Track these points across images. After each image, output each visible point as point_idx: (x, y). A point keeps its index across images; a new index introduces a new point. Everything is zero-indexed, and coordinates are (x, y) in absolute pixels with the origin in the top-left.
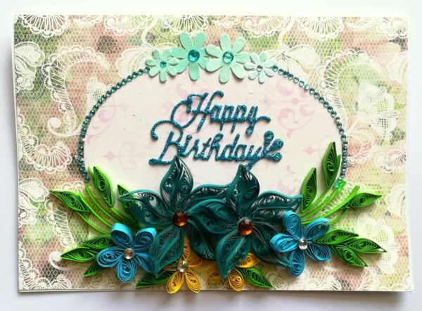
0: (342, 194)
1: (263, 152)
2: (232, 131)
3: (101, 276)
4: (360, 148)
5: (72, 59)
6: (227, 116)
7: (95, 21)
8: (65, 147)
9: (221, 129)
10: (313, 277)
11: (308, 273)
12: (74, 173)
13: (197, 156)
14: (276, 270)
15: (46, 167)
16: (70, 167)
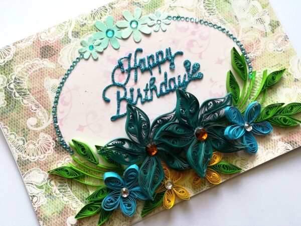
0: (257, 81)
1: (188, 76)
2: (160, 72)
3: (112, 220)
4: (253, 45)
5: (26, 72)
6: (151, 63)
7: (32, 40)
8: (46, 136)
9: (152, 74)
10: (267, 149)
11: (263, 148)
12: (60, 151)
13: (143, 100)
14: (238, 156)
15: (39, 156)
16: (56, 149)
